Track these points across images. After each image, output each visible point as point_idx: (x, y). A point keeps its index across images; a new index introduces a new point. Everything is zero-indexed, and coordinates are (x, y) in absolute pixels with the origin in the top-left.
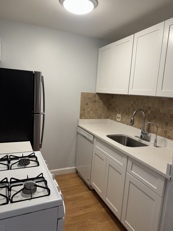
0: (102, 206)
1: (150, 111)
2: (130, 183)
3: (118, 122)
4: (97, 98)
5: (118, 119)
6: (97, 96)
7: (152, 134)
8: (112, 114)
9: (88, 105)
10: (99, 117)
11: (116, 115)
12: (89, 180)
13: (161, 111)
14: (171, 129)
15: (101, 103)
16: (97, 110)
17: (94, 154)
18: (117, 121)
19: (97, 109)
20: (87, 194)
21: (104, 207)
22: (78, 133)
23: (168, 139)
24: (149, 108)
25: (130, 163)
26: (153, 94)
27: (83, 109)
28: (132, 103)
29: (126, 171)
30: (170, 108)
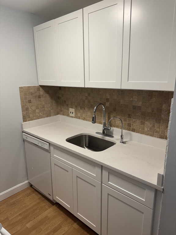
0: (73, 222)
1: (108, 103)
2: (109, 196)
3: (72, 117)
4: (42, 92)
5: (71, 115)
6: (41, 89)
7: (114, 128)
8: (63, 109)
9: (31, 102)
10: (48, 115)
11: (68, 110)
12: (51, 194)
13: (122, 102)
14: (135, 121)
15: (48, 98)
16: (44, 107)
17: (53, 165)
18: (70, 116)
19: (44, 105)
20: (51, 211)
21: (75, 222)
22: (24, 141)
23: (132, 131)
24: (107, 100)
25: (105, 174)
26: (118, 87)
27: (25, 109)
28: (87, 95)
29: (102, 183)
30: (132, 99)
